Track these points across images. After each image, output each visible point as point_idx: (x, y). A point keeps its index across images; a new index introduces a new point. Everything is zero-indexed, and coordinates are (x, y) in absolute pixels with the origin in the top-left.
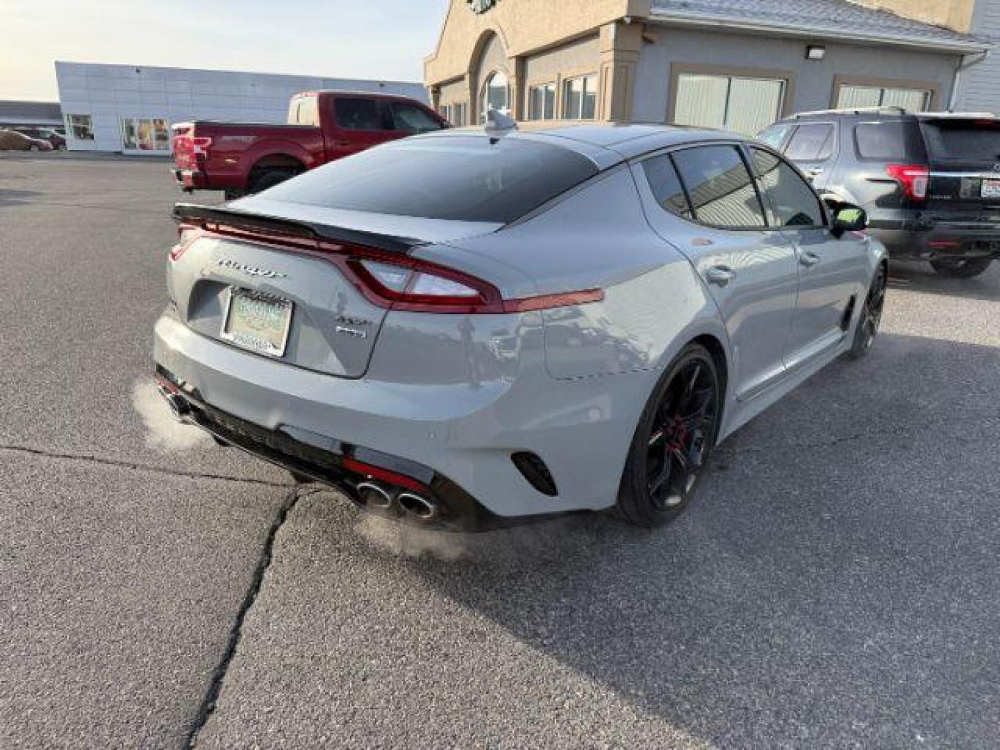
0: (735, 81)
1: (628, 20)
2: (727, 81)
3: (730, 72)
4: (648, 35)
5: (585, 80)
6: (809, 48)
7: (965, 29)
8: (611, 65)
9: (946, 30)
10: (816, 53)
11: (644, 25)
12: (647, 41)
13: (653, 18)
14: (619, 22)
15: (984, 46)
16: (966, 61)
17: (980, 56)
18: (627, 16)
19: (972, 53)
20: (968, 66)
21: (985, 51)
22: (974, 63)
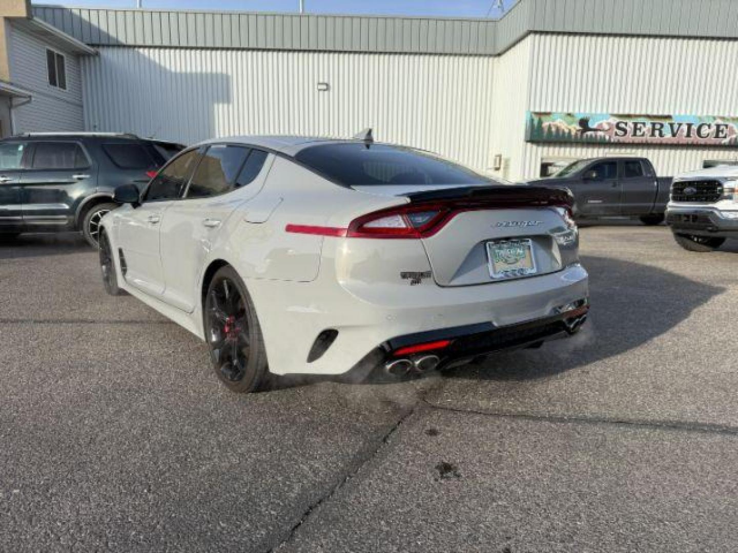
7: (8, 78)
15: (29, 93)
17: (27, 99)
19: (19, 96)
20: (17, 106)
21: (30, 97)
22: (23, 104)
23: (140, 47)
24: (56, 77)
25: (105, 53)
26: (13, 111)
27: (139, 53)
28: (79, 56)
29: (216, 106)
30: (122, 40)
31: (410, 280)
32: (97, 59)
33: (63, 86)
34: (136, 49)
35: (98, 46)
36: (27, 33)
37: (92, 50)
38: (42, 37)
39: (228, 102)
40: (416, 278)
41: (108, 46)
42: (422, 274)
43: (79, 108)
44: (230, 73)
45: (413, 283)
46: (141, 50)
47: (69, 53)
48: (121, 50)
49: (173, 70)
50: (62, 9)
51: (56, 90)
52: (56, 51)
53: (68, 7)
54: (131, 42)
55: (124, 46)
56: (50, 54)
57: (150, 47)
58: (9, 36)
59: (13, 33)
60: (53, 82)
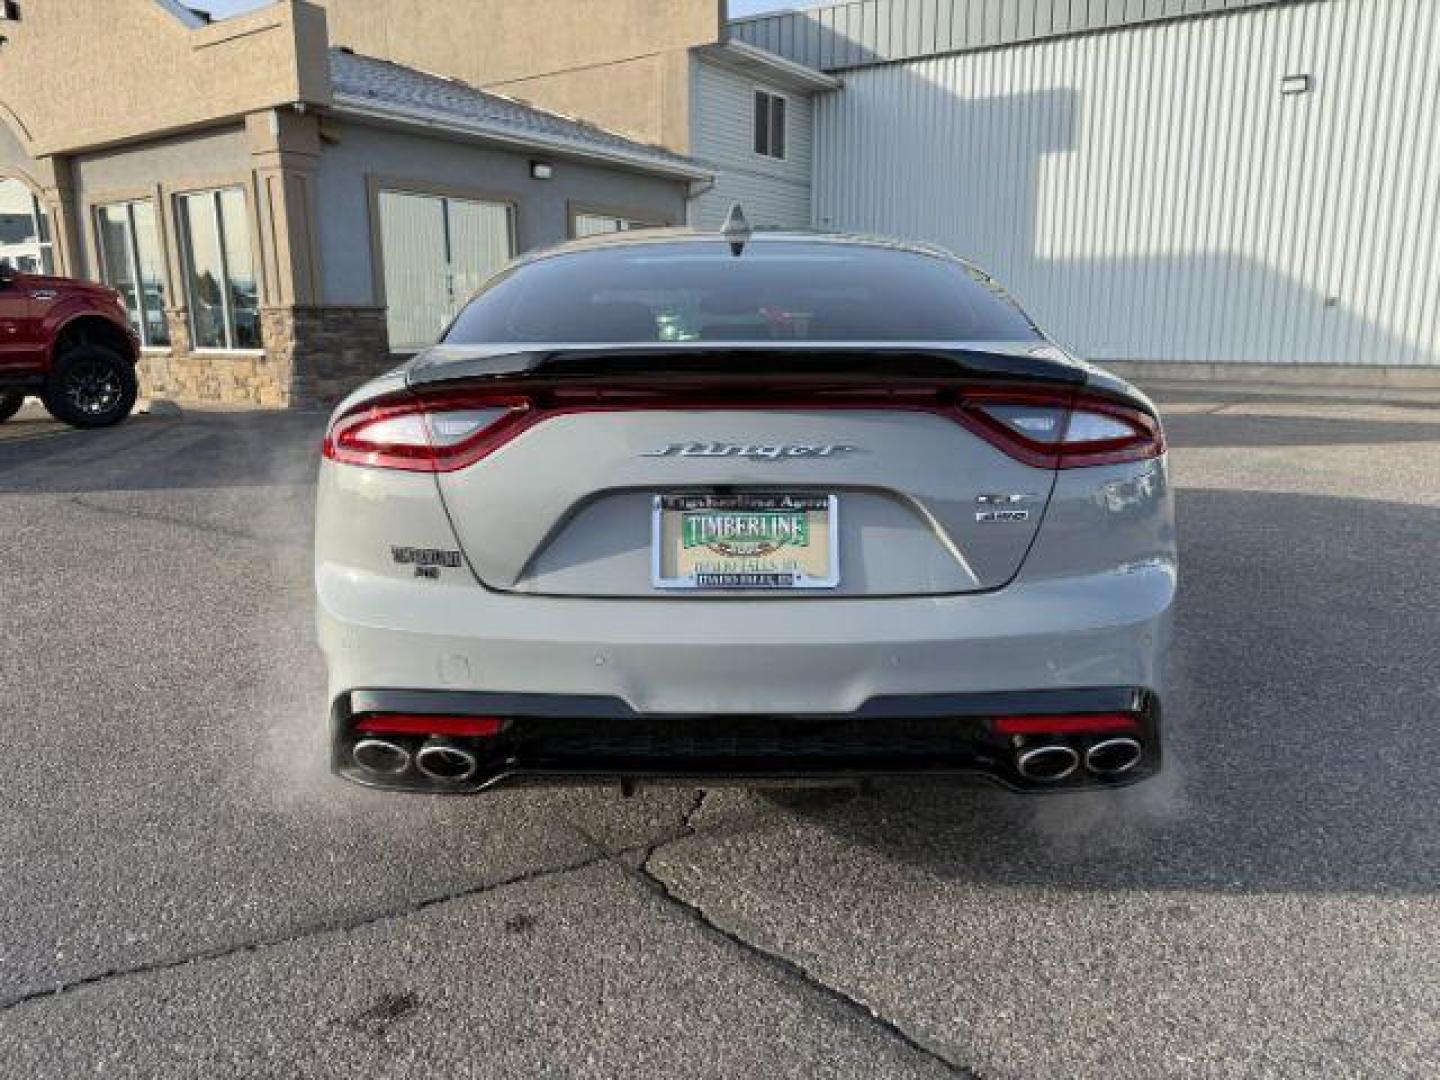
0: (453, 204)
1: (301, 108)
2: (440, 204)
3: (445, 191)
4: (328, 133)
5: (217, 196)
6: (533, 164)
7: (685, 152)
8: (278, 174)
9: (662, 151)
10: (542, 171)
11: (320, 117)
12: (326, 140)
13: (336, 107)
14: (284, 111)
15: (711, 172)
16: (695, 188)
17: (708, 184)
18: (299, 102)
19: (698, 180)
20: (697, 195)
21: (712, 179)
22: (703, 192)
23: (912, 60)
24: (768, 137)
25: (852, 81)
26: (689, 206)
27: (909, 73)
28: (812, 94)
29: (1043, 157)
30: (883, 54)
31: (412, 567)
32: (840, 94)
33: (779, 153)
34: (906, 67)
35: (843, 70)
36: (728, 69)
37: (831, 80)
38: (749, 71)
39: (1069, 149)
40: (428, 563)
41: (861, 67)
42: (438, 556)
43: (802, 189)
44: (1078, 86)
45: (420, 572)
46: (914, 67)
47: (794, 92)
48: (881, 71)
49: (968, 96)
50: (793, 15)
51: (766, 161)
52: (773, 93)
53: (801, 9)
54: (897, 55)
55: (886, 64)
56: (762, 99)
57: (930, 57)
58: (694, 78)
59: (701, 72)
60: (761, 148)
